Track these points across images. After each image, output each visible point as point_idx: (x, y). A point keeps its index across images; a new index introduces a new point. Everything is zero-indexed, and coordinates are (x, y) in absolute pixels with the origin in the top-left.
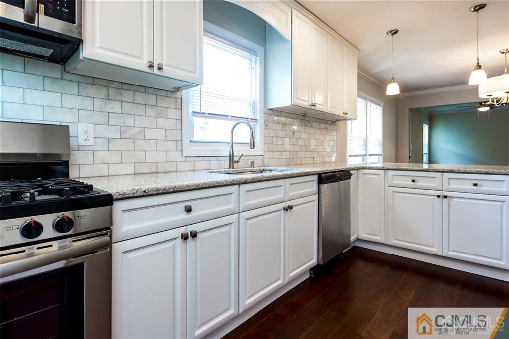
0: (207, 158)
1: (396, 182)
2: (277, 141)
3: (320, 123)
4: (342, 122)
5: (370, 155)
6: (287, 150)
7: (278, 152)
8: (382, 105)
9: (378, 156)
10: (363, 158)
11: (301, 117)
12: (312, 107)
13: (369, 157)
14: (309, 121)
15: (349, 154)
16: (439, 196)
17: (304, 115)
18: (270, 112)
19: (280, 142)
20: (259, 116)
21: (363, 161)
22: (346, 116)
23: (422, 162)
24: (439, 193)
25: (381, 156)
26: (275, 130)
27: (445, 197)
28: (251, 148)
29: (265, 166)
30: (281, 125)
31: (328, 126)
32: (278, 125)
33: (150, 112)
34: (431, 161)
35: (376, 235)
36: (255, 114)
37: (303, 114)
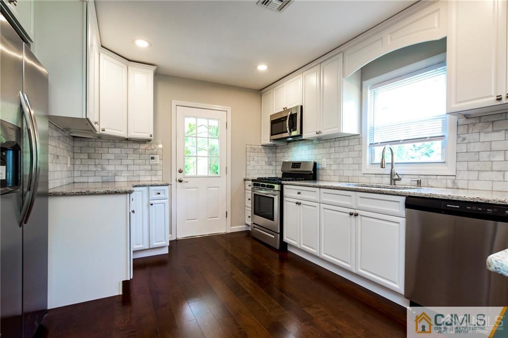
0: (380, 176)
28: (382, 168)
33: (347, 149)
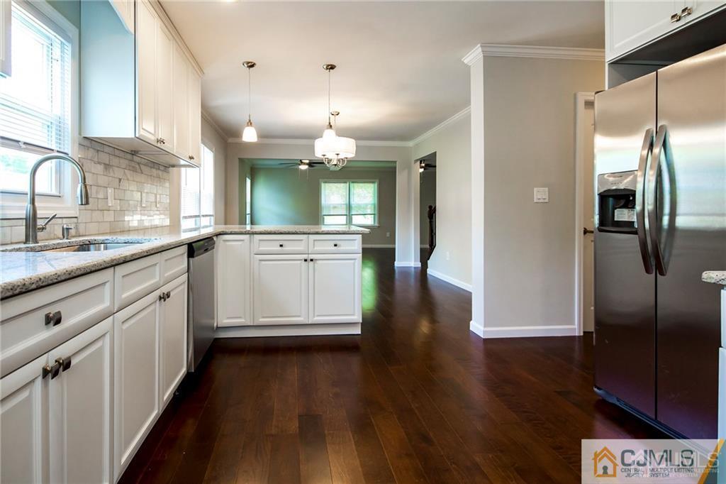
1: (264, 248)
2: (97, 193)
3: (151, 167)
4: (175, 169)
5: (203, 216)
6: (111, 208)
7: (99, 212)
8: (214, 149)
9: (208, 218)
10: (196, 221)
11: (129, 156)
12: (159, 145)
13: (202, 218)
14: (139, 164)
15: (182, 215)
16: (306, 260)
17: (134, 153)
18: (87, 143)
19: (101, 196)
20: (69, 147)
21: (196, 224)
22: (192, 161)
23: (246, 224)
24: (305, 256)
25: (212, 218)
26: (94, 173)
27: (312, 260)
29: (80, 236)
30: (102, 166)
31: (160, 173)
32: (98, 165)
34: (252, 223)
35: (240, 318)
36: (62, 142)
37: (132, 151)
